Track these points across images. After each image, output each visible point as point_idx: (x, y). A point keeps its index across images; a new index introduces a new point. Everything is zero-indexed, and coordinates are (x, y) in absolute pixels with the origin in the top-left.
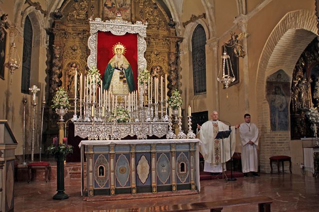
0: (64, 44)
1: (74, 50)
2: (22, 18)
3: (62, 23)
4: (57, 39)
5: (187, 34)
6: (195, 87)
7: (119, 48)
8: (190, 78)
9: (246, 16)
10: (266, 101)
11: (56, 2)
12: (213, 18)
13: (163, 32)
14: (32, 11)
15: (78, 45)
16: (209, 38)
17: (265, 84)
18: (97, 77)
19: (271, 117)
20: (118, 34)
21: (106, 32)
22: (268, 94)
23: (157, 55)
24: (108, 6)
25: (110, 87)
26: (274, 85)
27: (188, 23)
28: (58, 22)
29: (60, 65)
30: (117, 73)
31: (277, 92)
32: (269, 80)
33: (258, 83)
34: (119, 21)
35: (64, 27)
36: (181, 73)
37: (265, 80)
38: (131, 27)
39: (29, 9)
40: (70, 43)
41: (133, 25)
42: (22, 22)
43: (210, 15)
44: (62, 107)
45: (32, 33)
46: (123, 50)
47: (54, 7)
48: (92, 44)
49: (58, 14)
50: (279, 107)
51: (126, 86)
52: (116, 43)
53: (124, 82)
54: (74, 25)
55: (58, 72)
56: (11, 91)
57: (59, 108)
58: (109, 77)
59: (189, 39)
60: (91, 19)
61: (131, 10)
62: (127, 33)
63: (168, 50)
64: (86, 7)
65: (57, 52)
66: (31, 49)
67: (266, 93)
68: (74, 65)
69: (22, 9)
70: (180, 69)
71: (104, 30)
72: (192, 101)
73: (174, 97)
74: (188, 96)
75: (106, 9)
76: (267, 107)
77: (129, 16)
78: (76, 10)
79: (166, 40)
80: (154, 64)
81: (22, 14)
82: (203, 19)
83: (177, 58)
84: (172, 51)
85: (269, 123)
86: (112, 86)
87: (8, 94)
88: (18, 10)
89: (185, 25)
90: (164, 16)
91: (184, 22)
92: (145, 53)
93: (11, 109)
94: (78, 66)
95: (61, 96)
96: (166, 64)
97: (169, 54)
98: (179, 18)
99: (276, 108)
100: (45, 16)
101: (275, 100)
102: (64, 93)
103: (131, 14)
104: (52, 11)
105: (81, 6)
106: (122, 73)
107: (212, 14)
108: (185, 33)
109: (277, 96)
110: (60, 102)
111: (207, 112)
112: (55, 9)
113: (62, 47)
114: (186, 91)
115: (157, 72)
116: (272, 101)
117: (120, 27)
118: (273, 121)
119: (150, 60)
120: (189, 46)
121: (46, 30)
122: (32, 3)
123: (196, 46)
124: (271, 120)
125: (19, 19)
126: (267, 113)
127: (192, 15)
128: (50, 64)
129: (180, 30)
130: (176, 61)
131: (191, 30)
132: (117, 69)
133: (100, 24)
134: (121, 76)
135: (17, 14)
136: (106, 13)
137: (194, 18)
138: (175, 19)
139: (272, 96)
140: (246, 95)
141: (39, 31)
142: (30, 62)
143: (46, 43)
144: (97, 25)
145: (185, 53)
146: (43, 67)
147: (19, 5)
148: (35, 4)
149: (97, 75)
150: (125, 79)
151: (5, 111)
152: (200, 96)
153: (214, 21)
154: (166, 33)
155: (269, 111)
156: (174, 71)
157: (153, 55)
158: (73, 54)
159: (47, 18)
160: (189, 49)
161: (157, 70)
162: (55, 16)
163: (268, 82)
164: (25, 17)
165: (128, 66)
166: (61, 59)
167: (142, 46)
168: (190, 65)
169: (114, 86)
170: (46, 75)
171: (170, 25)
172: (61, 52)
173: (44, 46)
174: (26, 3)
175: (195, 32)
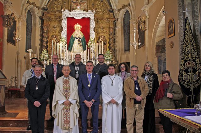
0: (49, 24)
1: (55, 28)
2: (26, 12)
3: (48, 13)
4: (45, 22)
5: (120, 16)
6: (125, 48)
7: (78, 27)
8: (121, 42)
9: (148, 6)
10: (156, 57)
11: (45, 1)
12: (134, 6)
13: (106, 16)
14: (31, 7)
15: (57, 25)
16: (132, 18)
17: (155, 47)
18: (65, 43)
19: (158, 66)
20: (78, 18)
21: (71, 17)
22: (157, 53)
23: (102, 29)
24: (74, 2)
25: (73, 49)
26: (161, 47)
27: (120, 9)
28: (46, 13)
29: (47, 36)
30: (76, 41)
31: (163, 51)
32: (157, 44)
33: (152, 46)
34: (78, 11)
35: (49, 15)
36: (117, 39)
37: (155, 44)
38: (85, 13)
39: (29, 6)
40: (53, 24)
41: (86, 13)
42: (25, 14)
43: (132, 5)
44: (45, 60)
45: (32, 19)
46: (80, 28)
47: (43, 4)
48: (64, 24)
49: (46, 8)
50: (164, 60)
51: (81, 48)
52: (76, 24)
53: (81, 45)
54: (55, 14)
55: (46, 40)
56: (19, 52)
57: (43, 61)
58: (72, 43)
59: (121, 19)
60: (62, 11)
61: (87, 3)
62: (83, 17)
63: (109, 26)
64: (61, 3)
65: (45, 29)
66: (31, 28)
67: (156, 52)
68: (54, 36)
69: (25, 7)
70: (116, 37)
71: (70, 16)
72: (122, 56)
73: (107, 54)
74: (120, 53)
75: (72, 3)
76: (156, 60)
77: (86, 7)
78: (56, 5)
79: (107, 20)
80: (101, 35)
81: (25, 10)
82: (129, 7)
83: (115, 30)
84: (111, 26)
85: (157, 70)
86: (74, 48)
87: (18, 53)
88: (23, 8)
89: (119, 11)
90: (107, 6)
91: (119, 9)
92: (94, 28)
93: (20, 61)
94: (57, 37)
95: (44, 54)
96: (108, 35)
97: (109, 28)
98: (116, 6)
99: (162, 61)
100: (39, 10)
101: (161, 56)
102: (46, 53)
103: (87, 6)
104: (42, 6)
105: (59, 2)
106: (79, 41)
107: (133, 4)
108: (119, 15)
109: (163, 53)
110: (44, 57)
111: (130, 62)
112: (44, 5)
113: (48, 27)
114: (119, 50)
115: (102, 39)
116: (159, 56)
117: (79, 14)
118: (160, 68)
119: (98, 32)
120: (121, 23)
121: (40, 17)
122: (31, 3)
123: (125, 23)
124: (158, 68)
125: (23, 13)
126: (156, 64)
127: (123, 5)
128: (42, 36)
129: (117, 14)
130: (114, 32)
131: (123, 14)
132: (77, 38)
133: (68, 13)
134: (79, 42)
135: (22, 10)
136: (73, 6)
137: (124, 6)
138: (114, 7)
139: (159, 54)
140: (147, 53)
141: (35, 18)
142: (31, 35)
143: (40, 24)
144: (66, 13)
145: (119, 27)
146: (38, 38)
147: (23, 5)
148: (33, 3)
149: (65, 42)
150: (81, 44)
151: (17, 62)
152: (127, 53)
153: (134, 8)
154: (108, 16)
155: (157, 63)
156: (112, 38)
157: (100, 29)
158: (54, 30)
159: (40, 10)
160: (122, 25)
161: (102, 38)
162: (44, 9)
163: (157, 46)
164: (27, 12)
165: (82, 36)
166: (47, 33)
167: (92, 24)
168: (122, 35)
169: (75, 48)
170: (40, 42)
171: (110, 11)
172: (47, 29)
173: (38, 26)
174: (27, 3)
175: (125, 15)
